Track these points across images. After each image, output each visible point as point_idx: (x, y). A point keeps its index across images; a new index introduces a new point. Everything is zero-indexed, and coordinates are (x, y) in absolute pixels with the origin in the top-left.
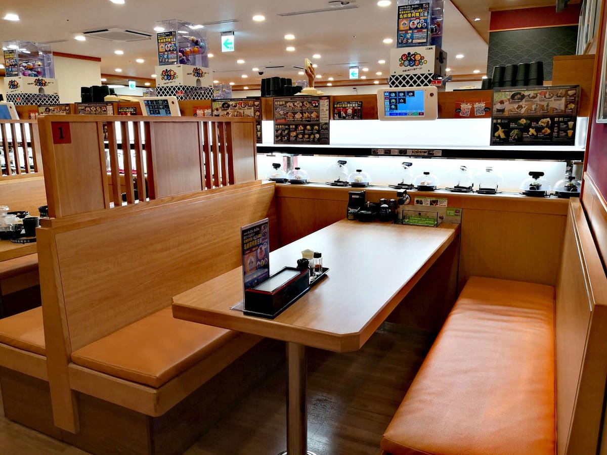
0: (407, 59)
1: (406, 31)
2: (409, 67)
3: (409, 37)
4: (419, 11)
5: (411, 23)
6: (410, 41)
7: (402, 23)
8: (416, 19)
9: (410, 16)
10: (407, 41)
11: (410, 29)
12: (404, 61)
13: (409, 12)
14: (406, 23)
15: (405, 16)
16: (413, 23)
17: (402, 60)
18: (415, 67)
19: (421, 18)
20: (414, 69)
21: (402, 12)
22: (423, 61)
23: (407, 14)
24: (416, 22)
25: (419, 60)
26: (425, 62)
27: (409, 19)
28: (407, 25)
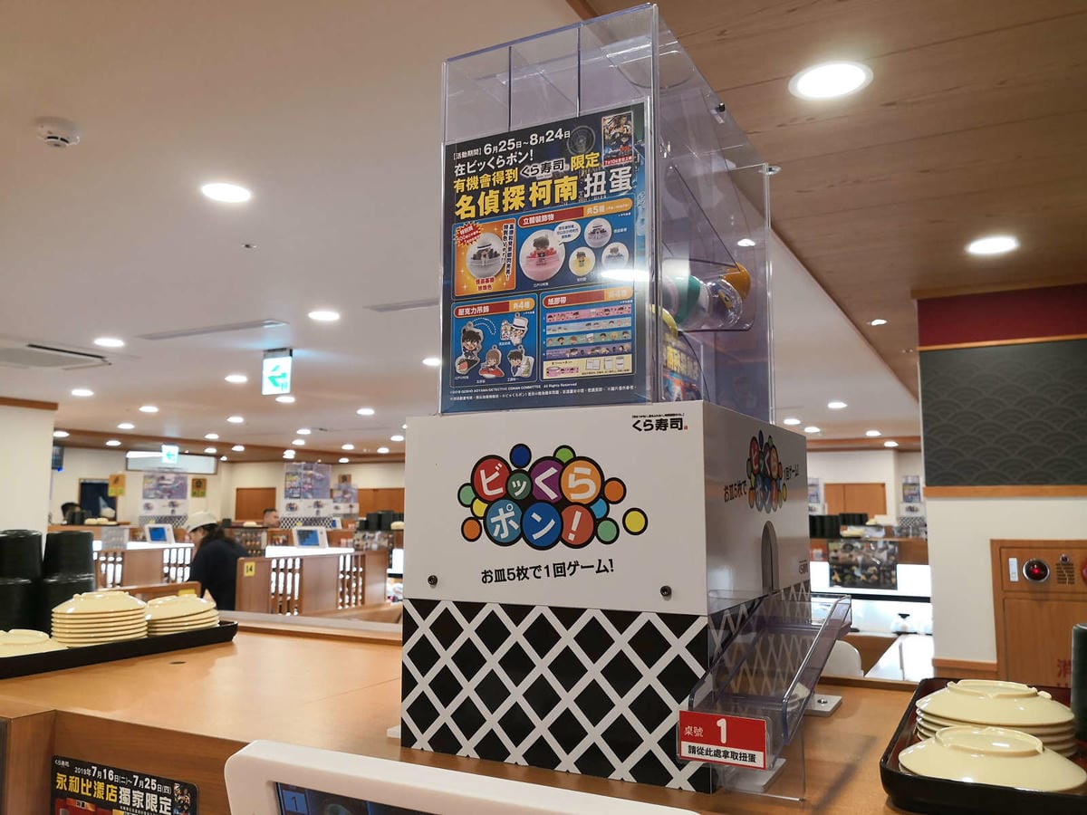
0: (507, 496)
1: (499, 305)
2: (521, 554)
3: (516, 340)
4: (577, 162)
5: (528, 247)
6: (524, 366)
7: (473, 249)
8: (561, 217)
9: (518, 203)
10: (505, 365)
11: (524, 285)
12: (490, 502)
13: (512, 174)
14: (497, 246)
15: (489, 203)
16: (541, 243)
17: (479, 495)
18: (560, 553)
19: (589, 210)
20: (560, 570)
21: (473, 183)
22: (616, 512)
23: (501, 188)
24: (556, 240)
25: (587, 507)
26: (635, 522)
27: (512, 224)
28: (501, 260)
